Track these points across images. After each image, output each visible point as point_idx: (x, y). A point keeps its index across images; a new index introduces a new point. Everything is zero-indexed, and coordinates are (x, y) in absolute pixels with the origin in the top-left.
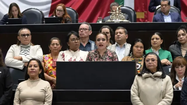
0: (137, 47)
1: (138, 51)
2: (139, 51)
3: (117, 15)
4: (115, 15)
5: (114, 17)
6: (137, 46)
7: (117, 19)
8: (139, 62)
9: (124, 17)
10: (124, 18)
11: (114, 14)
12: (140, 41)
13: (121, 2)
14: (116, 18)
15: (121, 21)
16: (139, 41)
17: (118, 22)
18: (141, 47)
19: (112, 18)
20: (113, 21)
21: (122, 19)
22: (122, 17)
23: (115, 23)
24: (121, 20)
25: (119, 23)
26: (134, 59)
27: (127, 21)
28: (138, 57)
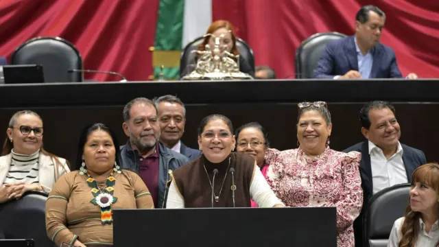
0: (94, 145)
1: (97, 155)
2: (104, 155)
3: (217, 58)
4: (212, 60)
5: (208, 65)
6: (95, 141)
7: (217, 70)
8: (107, 189)
9: (236, 65)
10: (235, 68)
11: (208, 58)
12: (99, 128)
13: (175, 25)
14: (213, 66)
15: (228, 75)
16: (96, 128)
17: (219, 79)
18: (106, 144)
19: (202, 68)
20: (206, 75)
21: (229, 69)
22: (231, 65)
23: (212, 81)
24: (227, 71)
25: (223, 80)
26: (93, 179)
27: (243, 75)
28: (100, 174)
